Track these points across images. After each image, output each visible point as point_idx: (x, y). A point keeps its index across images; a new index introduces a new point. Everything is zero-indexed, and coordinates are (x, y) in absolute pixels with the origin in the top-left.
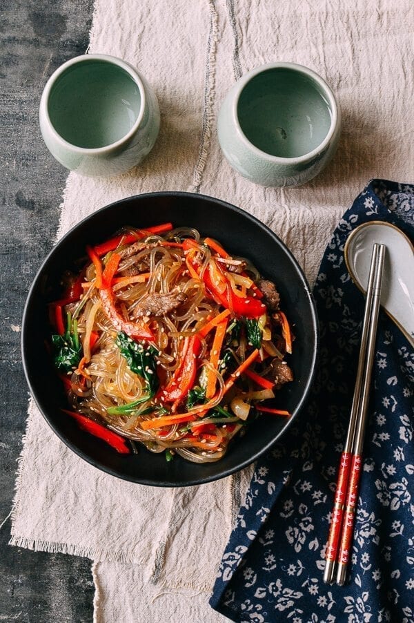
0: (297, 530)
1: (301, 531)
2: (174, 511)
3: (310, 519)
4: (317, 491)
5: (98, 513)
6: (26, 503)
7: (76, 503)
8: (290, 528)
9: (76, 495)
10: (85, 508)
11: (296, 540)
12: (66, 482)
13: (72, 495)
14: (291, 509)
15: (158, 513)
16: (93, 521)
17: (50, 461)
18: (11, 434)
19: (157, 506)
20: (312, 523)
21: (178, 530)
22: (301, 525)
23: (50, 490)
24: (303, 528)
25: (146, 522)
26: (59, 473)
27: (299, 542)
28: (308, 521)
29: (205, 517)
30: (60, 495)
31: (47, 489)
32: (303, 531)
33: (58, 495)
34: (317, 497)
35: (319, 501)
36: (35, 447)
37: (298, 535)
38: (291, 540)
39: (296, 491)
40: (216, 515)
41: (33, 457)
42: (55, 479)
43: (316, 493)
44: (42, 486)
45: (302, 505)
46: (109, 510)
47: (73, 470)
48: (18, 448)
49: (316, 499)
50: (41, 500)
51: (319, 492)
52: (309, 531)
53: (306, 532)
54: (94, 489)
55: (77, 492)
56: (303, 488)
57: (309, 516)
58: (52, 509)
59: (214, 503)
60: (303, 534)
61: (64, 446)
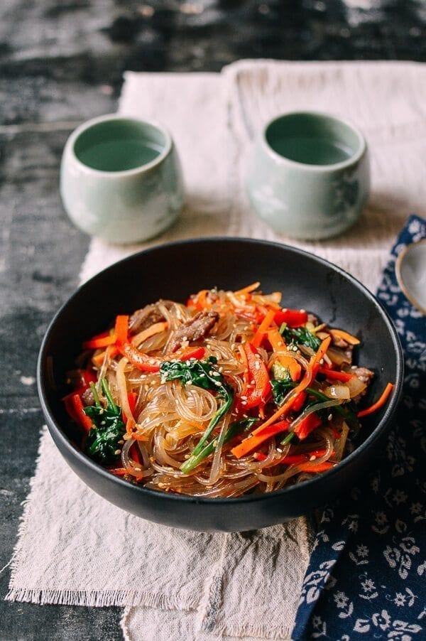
0: (398, 553)
1: (403, 553)
2: (230, 539)
3: (413, 540)
4: (415, 503)
5: (128, 553)
6: (32, 550)
7: (98, 544)
8: (388, 547)
9: (99, 537)
10: (112, 548)
11: (398, 564)
12: (86, 524)
13: (93, 537)
14: (386, 524)
15: (209, 550)
16: (123, 559)
17: (65, 502)
18: (17, 480)
19: (208, 542)
20: (416, 544)
21: (237, 563)
22: (402, 546)
23: (64, 533)
24: (405, 550)
25: (194, 559)
26: (77, 514)
27: (404, 567)
28: (410, 541)
29: (274, 548)
30: (74, 542)
31: (60, 531)
32: (407, 553)
33: (75, 538)
34: (417, 511)
35: (420, 518)
36: (47, 488)
37: (400, 559)
38: (393, 564)
39: (387, 502)
40: (288, 546)
41: (44, 499)
42: (71, 521)
43: (414, 506)
44: (55, 529)
45: (398, 522)
46: (143, 550)
47: (95, 511)
48: (23, 494)
49: (416, 515)
50: (52, 542)
51: (418, 504)
52: (414, 553)
53: (410, 555)
54: (123, 527)
55: (101, 534)
56: (396, 498)
57: (411, 536)
58: (67, 551)
59: (283, 531)
60: (407, 556)
61: (84, 485)
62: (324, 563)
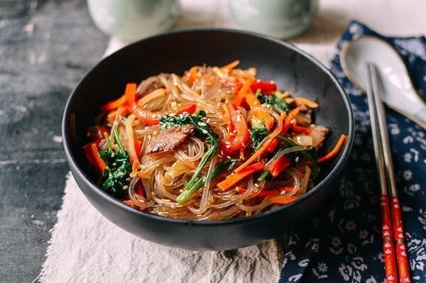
0: (350, 269)
1: (354, 270)
2: (216, 258)
3: (362, 259)
4: (363, 230)
5: (134, 269)
6: (57, 267)
7: (110, 263)
8: (342, 265)
9: (111, 257)
10: (120, 265)
11: (351, 278)
12: (100, 247)
13: (106, 256)
14: (340, 246)
15: (199, 267)
16: (129, 275)
17: (84, 230)
18: (47, 213)
19: (198, 261)
20: (365, 263)
21: (222, 277)
22: (354, 264)
23: (83, 254)
24: (356, 267)
25: (187, 274)
26: (94, 238)
27: (355, 281)
28: (359, 260)
29: (251, 266)
30: (90, 261)
31: (80, 252)
32: (357, 270)
33: (91, 258)
34: (364, 237)
35: (367, 242)
36: (70, 219)
37: (352, 274)
38: (347, 278)
39: (341, 229)
40: (262, 265)
41: (67, 228)
42: (89, 244)
43: (361, 233)
44: (75, 250)
45: (350, 245)
46: (146, 267)
47: (108, 236)
48: (51, 223)
49: (363, 240)
50: (73, 260)
51: (365, 231)
52: (363, 270)
53: (360, 271)
54: (130, 249)
55: (112, 254)
56: (347, 227)
57: (360, 256)
58: (85, 268)
59: (258, 252)
60: (358, 272)
61: (100, 215)
62: (293, 277)
